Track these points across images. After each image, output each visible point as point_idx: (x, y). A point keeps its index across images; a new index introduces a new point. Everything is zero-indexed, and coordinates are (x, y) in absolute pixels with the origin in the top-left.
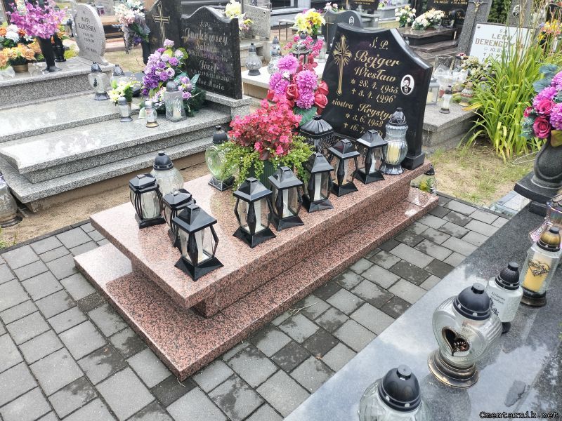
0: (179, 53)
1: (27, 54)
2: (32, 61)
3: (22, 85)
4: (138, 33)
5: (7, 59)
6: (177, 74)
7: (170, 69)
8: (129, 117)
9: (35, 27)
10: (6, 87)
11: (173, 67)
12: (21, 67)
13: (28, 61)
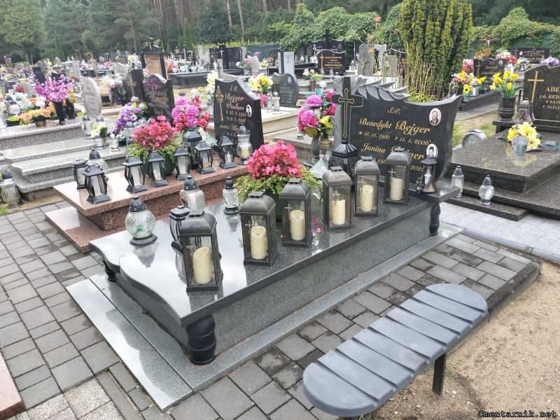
0: (142, 105)
1: (45, 113)
2: (49, 118)
3: (40, 134)
4: (118, 94)
5: (31, 117)
6: (139, 118)
7: (134, 115)
8: (103, 147)
9: (51, 94)
10: (28, 136)
11: (136, 114)
12: (41, 123)
13: (45, 119)
